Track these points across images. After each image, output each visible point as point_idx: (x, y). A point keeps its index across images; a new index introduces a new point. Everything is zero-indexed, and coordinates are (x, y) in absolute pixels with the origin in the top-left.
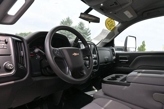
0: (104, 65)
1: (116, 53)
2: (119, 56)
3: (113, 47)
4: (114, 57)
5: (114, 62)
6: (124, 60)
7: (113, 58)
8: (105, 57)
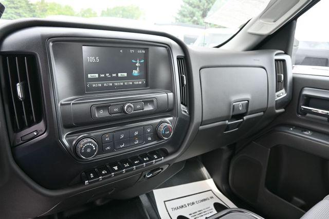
0: (225, 125)
1: (294, 79)
2: (302, 90)
3: (286, 53)
4: (283, 94)
5: (278, 111)
6: (320, 111)
7: (274, 97)
8: (234, 98)
